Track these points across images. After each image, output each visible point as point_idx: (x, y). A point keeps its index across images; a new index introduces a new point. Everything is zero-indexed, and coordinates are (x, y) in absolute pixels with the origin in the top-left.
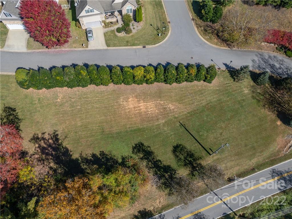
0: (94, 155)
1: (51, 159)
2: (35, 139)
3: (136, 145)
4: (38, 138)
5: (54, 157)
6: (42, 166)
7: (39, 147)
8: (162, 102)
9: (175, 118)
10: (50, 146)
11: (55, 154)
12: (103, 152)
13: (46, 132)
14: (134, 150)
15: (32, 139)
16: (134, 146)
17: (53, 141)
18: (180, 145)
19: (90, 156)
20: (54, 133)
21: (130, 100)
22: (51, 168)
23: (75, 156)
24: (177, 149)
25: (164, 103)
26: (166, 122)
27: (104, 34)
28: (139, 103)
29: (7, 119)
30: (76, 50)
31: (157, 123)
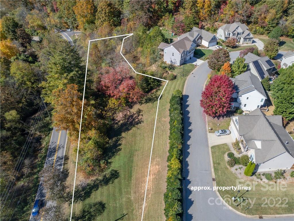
0: (120, 145)
1: (125, 121)
2: (139, 111)
3: (118, 173)
4: (139, 113)
5: (126, 123)
6: (122, 116)
7: (134, 114)
8: (150, 196)
9: (133, 210)
10: (134, 120)
11: (127, 124)
12: (121, 150)
13: (143, 116)
14: (114, 171)
15: (139, 110)
16: (118, 172)
17: (137, 122)
18: (104, 210)
19: (121, 143)
20: (142, 121)
21: (157, 167)
22: (119, 121)
23: (123, 134)
24: (102, 206)
25: (149, 198)
26: (131, 200)
27: (226, 144)
28: (153, 175)
29: (155, 97)
30: (206, 125)
31: (132, 192)
